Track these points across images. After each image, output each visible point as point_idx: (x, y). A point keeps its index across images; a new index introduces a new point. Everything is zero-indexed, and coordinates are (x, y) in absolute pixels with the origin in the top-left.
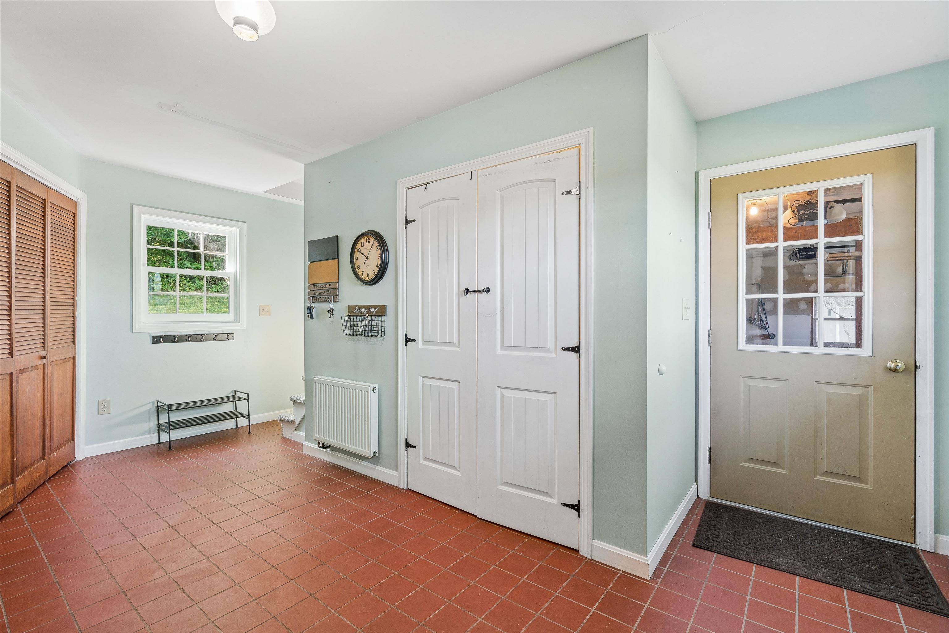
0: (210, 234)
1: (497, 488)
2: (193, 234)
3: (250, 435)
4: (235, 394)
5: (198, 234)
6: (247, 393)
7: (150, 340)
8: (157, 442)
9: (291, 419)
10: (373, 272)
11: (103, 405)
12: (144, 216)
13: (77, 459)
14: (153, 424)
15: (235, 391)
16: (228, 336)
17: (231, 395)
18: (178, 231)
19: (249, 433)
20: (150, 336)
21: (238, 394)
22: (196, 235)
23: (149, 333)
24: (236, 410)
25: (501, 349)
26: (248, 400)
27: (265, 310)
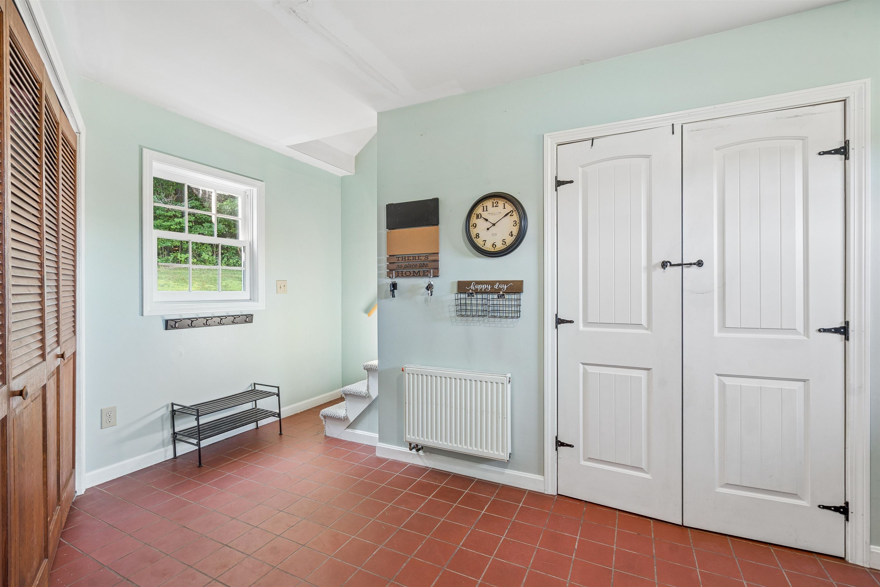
0: (222, 193)
1: (716, 491)
2: (204, 192)
3: (281, 437)
4: (255, 388)
5: (210, 192)
6: (277, 386)
7: (162, 325)
8: (172, 456)
9: (343, 416)
10: (503, 242)
11: (108, 415)
12: (155, 164)
13: (78, 494)
14: (167, 433)
15: (255, 384)
16: (248, 318)
17: (250, 389)
18: (189, 187)
19: (281, 434)
20: (163, 320)
21: (258, 387)
22: (207, 193)
23: (162, 316)
24: (256, 406)
25: (720, 331)
26: (278, 395)
27: (283, 287)
